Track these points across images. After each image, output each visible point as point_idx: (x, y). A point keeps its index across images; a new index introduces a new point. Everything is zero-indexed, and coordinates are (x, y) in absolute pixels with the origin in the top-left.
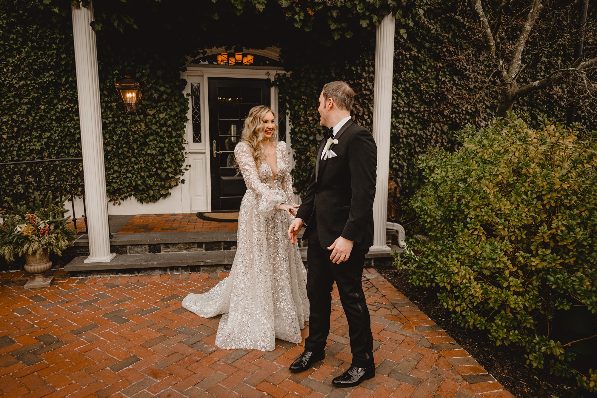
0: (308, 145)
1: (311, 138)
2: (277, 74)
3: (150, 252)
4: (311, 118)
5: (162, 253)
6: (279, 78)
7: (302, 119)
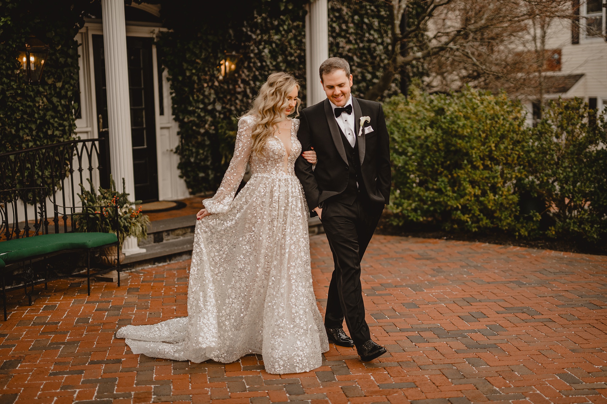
0: (204, 117)
1: (210, 107)
2: (160, 32)
3: (155, 242)
4: (205, 85)
5: (164, 241)
6: (161, 35)
7: (196, 86)
